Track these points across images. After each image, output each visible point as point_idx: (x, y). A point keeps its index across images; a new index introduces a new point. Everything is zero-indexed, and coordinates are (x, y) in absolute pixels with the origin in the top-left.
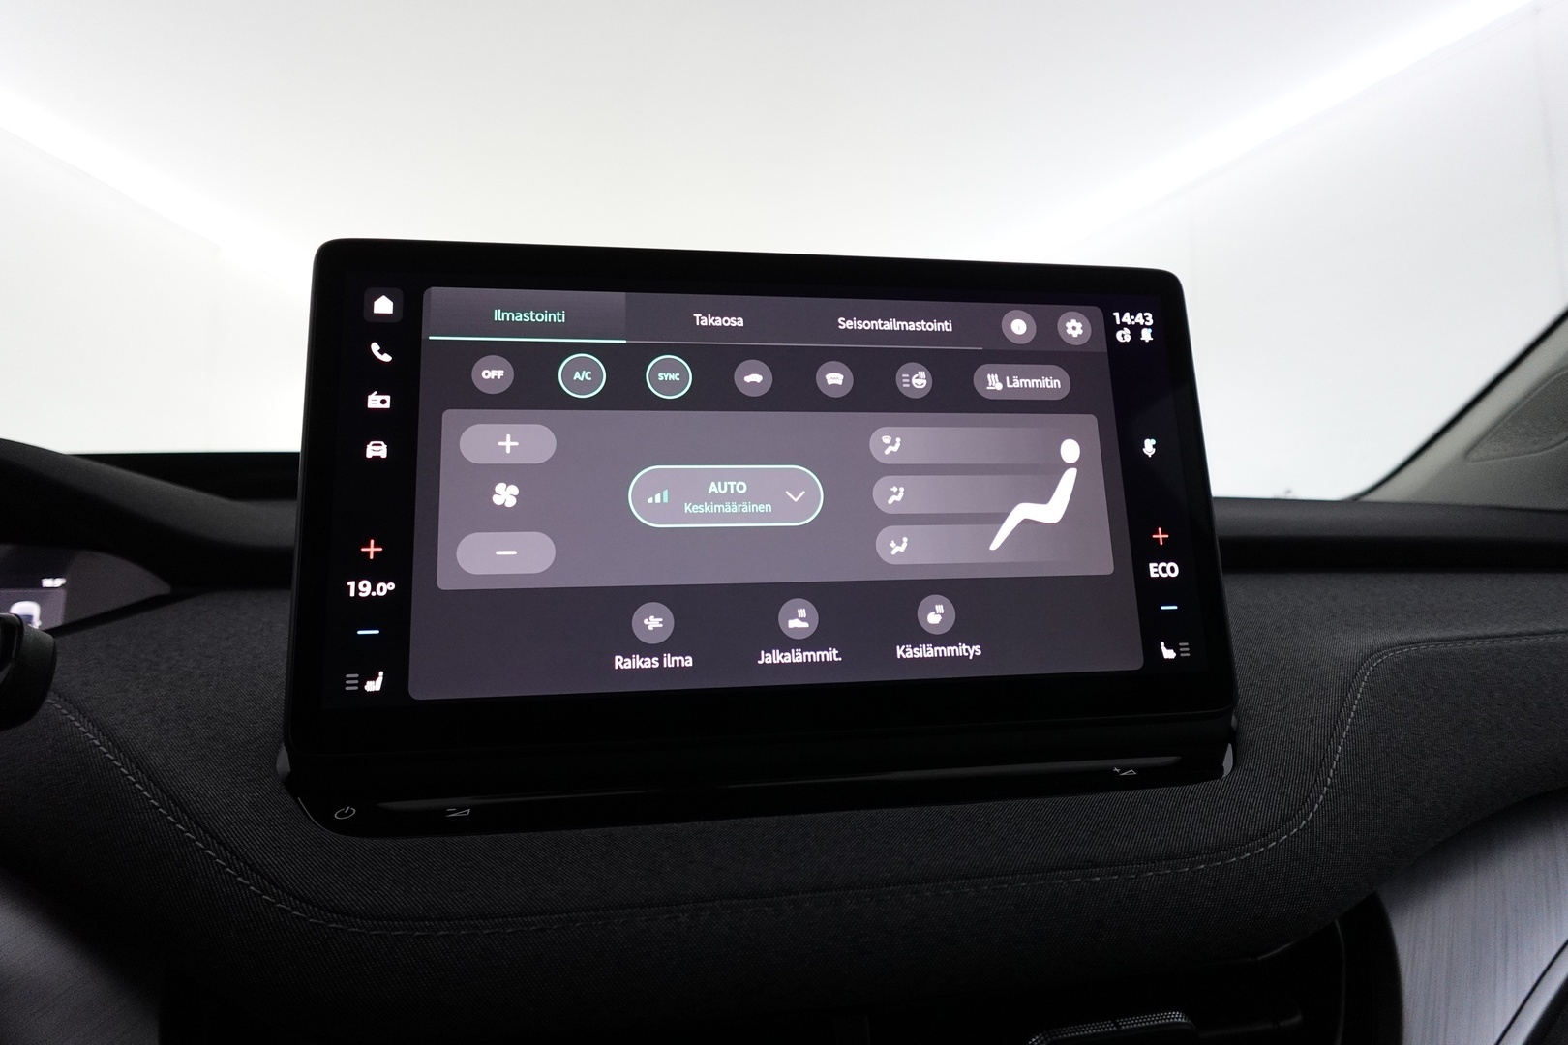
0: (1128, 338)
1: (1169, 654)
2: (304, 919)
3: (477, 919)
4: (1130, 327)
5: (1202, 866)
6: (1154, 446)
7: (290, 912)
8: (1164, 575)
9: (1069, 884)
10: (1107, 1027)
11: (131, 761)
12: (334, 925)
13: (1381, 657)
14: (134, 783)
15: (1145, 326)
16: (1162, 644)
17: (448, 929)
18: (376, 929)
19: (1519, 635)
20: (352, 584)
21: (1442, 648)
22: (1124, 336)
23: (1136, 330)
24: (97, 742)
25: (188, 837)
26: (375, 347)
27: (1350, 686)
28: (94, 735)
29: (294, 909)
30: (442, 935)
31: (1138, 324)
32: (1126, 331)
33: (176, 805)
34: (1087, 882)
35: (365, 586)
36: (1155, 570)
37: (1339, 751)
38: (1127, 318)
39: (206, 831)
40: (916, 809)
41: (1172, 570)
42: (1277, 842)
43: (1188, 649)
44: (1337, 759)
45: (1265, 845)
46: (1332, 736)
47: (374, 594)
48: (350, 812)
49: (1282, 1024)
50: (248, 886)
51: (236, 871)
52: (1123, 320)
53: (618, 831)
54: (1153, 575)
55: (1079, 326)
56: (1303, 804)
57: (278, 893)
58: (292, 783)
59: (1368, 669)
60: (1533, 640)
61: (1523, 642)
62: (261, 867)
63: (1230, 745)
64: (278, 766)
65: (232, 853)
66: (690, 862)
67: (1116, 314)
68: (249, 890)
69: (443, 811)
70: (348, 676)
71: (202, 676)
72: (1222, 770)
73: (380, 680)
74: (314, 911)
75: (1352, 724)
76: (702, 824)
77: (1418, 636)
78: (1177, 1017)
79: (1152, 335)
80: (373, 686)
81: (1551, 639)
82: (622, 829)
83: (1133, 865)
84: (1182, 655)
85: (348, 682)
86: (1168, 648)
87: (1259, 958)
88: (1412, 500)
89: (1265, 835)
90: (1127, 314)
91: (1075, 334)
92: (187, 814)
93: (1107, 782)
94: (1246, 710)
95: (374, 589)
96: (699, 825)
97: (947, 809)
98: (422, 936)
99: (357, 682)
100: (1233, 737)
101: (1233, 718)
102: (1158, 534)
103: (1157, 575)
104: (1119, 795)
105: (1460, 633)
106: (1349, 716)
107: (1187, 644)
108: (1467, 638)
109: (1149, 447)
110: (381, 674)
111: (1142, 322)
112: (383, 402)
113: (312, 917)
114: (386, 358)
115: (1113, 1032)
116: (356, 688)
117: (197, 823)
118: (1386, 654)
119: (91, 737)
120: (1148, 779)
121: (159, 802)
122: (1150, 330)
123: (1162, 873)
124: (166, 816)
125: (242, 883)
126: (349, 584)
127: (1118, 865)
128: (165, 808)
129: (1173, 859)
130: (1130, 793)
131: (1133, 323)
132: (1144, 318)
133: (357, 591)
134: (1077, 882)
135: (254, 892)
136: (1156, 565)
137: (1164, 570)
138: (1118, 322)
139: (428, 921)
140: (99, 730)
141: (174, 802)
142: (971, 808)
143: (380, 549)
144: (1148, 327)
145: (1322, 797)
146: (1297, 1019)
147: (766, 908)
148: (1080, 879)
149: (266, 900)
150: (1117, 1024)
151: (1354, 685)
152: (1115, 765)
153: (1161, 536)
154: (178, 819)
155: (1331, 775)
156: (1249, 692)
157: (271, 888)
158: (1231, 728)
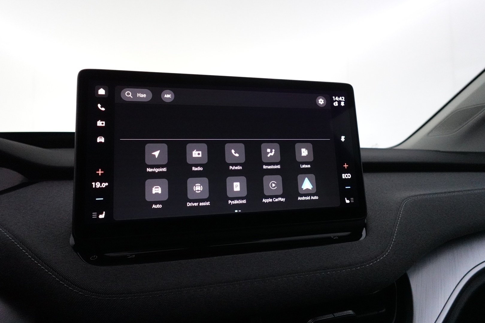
0: (337, 105)
1: (348, 201)
2: (83, 295)
3: (140, 293)
4: (338, 101)
5: (359, 268)
6: (344, 138)
7: (78, 293)
8: (347, 178)
9: (320, 275)
10: (330, 316)
11: (20, 242)
12: (94, 297)
14: (22, 250)
15: (342, 101)
16: (346, 198)
17: (131, 297)
18: (107, 298)
19: (445, 193)
20: (94, 183)
22: (336, 104)
23: (339, 102)
24: (8, 236)
25: (42, 268)
26: (99, 106)
29: (80, 292)
30: (129, 299)
31: (340, 100)
32: (337, 102)
34: (326, 274)
35: (98, 184)
36: (344, 176)
37: (396, 230)
38: (337, 98)
39: (48, 266)
40: (274, 252)
41: (349, 176)
42: (380, 259)
43: (353, 200)
44: (396, 233)
45: (376, 260)
46: (394, 226)
47: (101, 187)
48: (95, 257)
49: (380, 312)
50: (64, 284)
51: (59, 279)
52: (336, 99)
53: (183, 262)
54: (343, 178)
55: (323, 101)
56: (387, 247)
57: (74, 287)
58: (76, 248)
59: (403, 204)
60: (449, 194)
61: (446, 195)
62: (68, 278)
63: (364, 228)
64: (70, 242)
65: (58, 273)
67: (334, 97)
68: (64, 286)
69: (126, 256)
70: (93, 213)
71: (42, 211)
72: (361, 235)
73: (104, 215)
74: (87, 292)
75: (400, 222)
76: (209, 258)
77: (417, 193)
78: (350, 312)
79: (344, 104)
80: (102, 216)
81: (454, 194)
83: (339, 268)
84: (351, 202)
85: (93, 215)
86: (347, 199)
89: (376, 257)
90: (337, 97)
91: (321, 103)
93: (330, 241)
94: (369, 217)
95: (101, 185)
96: (208, 259)
97: (283, 251)
98: (123, 299)
99: (96, 215)
100: (365, 226)
101: (366, 220)
102: (345, 165)
103: (344, 178)
104: (333, 245)
105: (429, 192)
106: (399, 219)
107: (353, 198)
110: (104, 212)
111: (341, 100)
112: (103, 124)
113: (86, 294)
114: (103, 109)
115: (333, 317)
116: (96, 217)
117: (45, 263)
118: (408, 199)
120: (342, 240)
121: (31, 256)
122: (344, 102)
123: (347, 270)
124: (34, 261)
125: (61, 283)
126: (93, 183)
127: (335, 268)
128: (34, 258)
129: (350, 266)
130: (337, 244)
131: (339, 100)
132: (342, 99)
133: (95, 186)
134: (323, 274)
135: (66, 286)
136: (344, 174)
137: (347, 176)
138: (334, 100)
139: (124, 294)
140: (8, 232)
141: (37, 256)
143: (103, 172)
144: (343, 101)
145: (392, 245)
146: (384, 310)
147: (231, 286)
148: (324, 273)
149: (70, 289)
150: (334, 315)
151: (400, 209)
152: (332, 235)
153: (346, 166)
154: (38, 262)
155: (394, 238)
156: (369, 212)
157: (72, 285)
158: (365, 223)
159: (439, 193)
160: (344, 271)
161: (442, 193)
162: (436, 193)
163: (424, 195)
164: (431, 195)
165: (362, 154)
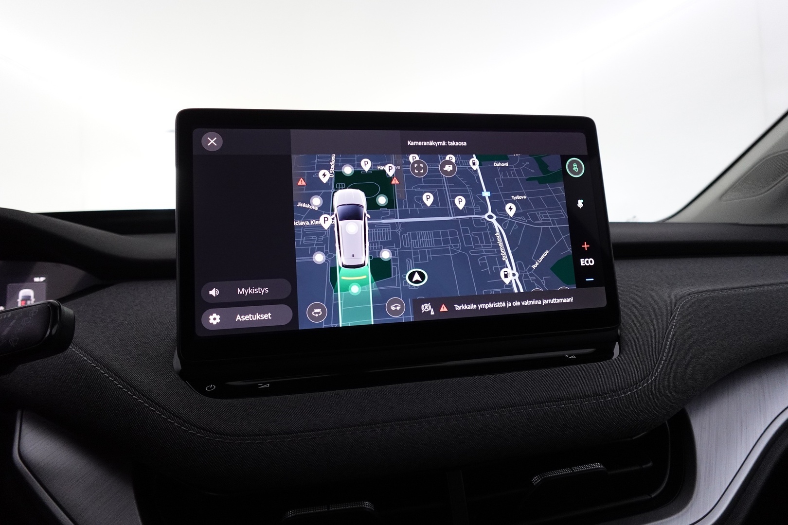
2: (203, 438)
3: (284, 434)
5: (610, 399)
6: (582, 203)
7: (196, 434)
8: (588, 265)
9: (551, 409)
10: (568, 471)
11: (104, 367)
12: (218, 439)
13: (685, 299)
14: (108, 377)
17: (271, 439)
18: (238, 440)
19: (747, 287)
21: (712, 294)
24: (85, 358)
25: (140, 402)
27: (672, 313)
28: (83, 355)
30: (269, 442)
33: (131, 387)
34: (559, 407)
36: (583, 262)
37: (668, 344)
39: (148, 398)
40: (478, 377)
41: (591, 262)
42: (642, 386)
44: (667, 348)
45: (637, 388)
46: (664, 337)
48: (213, 387)
49: (644, 466)
50: (174, 423)
51: (166, 416)
53: (342, 392)
54: (582, 265)
56: (653, 369)
57: (188, 426)
58: (182, 374)
59: (679, 305)
60: (754, 289)
61: (750, 290)
62: (178, 414)
63: (617, 343)
64: (174, 366)
65: (163, 408)
66: (378, 405)
68: (175, 425)
69: (257, 386)
71: (128, 324)
72: (613, 354)
74: (207, 433)
75: (674, 331)
77: (702, 288)
78: (598, 465)
81: (762, 288)
82: (343, 391)
83: (579, 399)
87: (634, 438)
88: (692, 221)
89: (637, 384)
92: (137, 391)
93: (563, 362)
94: (624, 326)
97: (492, 377)
98: (260, 443)
100: (618, 339)
101: (619, 330)
103: (584, 265)
104: (570, 367)
105: (721, 287)
106: (672, 328)
108: (724, 289)
109: (580, 204)
113: (206, 436)
115: (571, 473)
117: (143, 395)
118: (687, 298)
119: (82, 356)
120: (581, 360)
121: (123, 386)
123: (592, 402)
124: (127, 392)
125: (170, 422)
127: (572, 400)
128: (126, 389)
129: (597, 396)
130: (575, 367)
135: (177, 426)
136: (583, 260)
137: (587, 262)
139: (261, 436)
140: (85, 352)
141: (130, 386)
142: (503, 375)
145: (661, 366)
146: (650, 464)
147: (415, 425)
148: (555, 407)
149: (184, 429)
150: (572, 470)
151: (674, 313)
152: (566, 354)
153: (586, 246)
154: (133, 393)
155: (665, 355)
156: (625, 318)
157: (185, 424)
158: (618, 334)
159: (737, 288)
160: (587, 403)
161: (742, 288)
162: (734, 288)
163: (714, 291)
164: (725, 292)
165: (612, 231)
